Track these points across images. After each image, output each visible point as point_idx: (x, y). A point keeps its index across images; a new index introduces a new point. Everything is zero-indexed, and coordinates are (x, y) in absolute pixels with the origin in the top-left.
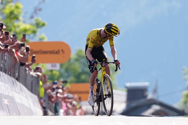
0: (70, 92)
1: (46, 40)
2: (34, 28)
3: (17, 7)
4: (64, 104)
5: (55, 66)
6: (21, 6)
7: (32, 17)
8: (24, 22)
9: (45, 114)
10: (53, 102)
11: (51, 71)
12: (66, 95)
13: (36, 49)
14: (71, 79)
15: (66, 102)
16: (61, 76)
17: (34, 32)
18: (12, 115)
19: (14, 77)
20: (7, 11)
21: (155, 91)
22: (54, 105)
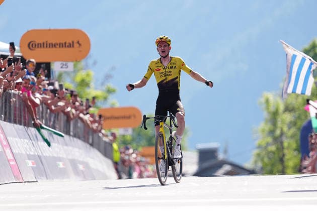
0: (143, 156)
1: (117, 105)
2: (105, 94)
3: (88, 75)
4: (137, 168)
5: (127, 131)
6: (92, 73)
7: (103, 84)
8: (96, 89)
9: (120, 178)
10: (126, 166)
11: (124, 136)
12: (139, 159)
13: (108, 115)
14: (144, 142)
15: (139, 166)
16: (133, 140)
17: (105, 99)
18: (88, 180)
19: (88, 142)
20: (78, 79)
21: (225, 152)
22: (127, 169)
